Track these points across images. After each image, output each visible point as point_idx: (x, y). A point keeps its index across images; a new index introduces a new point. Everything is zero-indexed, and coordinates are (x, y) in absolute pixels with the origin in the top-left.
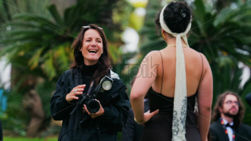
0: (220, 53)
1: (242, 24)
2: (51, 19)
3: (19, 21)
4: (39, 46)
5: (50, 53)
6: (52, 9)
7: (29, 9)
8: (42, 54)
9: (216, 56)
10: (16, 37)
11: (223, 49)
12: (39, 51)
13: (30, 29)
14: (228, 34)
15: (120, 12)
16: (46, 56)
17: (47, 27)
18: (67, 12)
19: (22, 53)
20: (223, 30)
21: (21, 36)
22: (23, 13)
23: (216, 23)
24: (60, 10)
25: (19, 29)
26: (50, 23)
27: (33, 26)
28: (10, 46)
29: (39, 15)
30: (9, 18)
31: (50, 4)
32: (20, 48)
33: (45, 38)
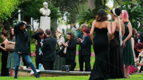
0: (132, 19)
1: (138, 12)
2: (89, 12)
3: (81, 13)
4: (87, 20)
5: (89, 21)
6: (89, 10)
7: (83, 10)
8: (87, 22)
9: (132, 20)
10: (80, 17)
11: (133, 18)
12: (86, 21)
13: (84, 15)
14: (134, 14)
15: (106, 10)
16: (88, 22)
17: (88, 15)
18: (93, 10)
19: (82, 21)
20: (133, 13)
21: (82, 17)
22: (82, 11)
23: (131, 12)
24: (91, 10)
25: (81, 15)
26: (89, 14)
27: (85, 15)
28: (79, 20)
29: (86, 12)
30: (78, 13)
31: (88, 9)
32: (82, 20)
33: (88, 17)
